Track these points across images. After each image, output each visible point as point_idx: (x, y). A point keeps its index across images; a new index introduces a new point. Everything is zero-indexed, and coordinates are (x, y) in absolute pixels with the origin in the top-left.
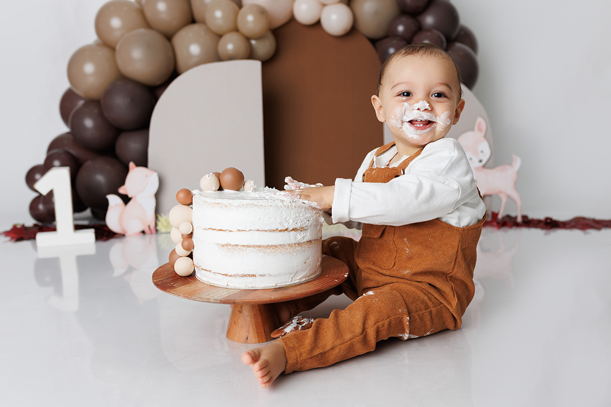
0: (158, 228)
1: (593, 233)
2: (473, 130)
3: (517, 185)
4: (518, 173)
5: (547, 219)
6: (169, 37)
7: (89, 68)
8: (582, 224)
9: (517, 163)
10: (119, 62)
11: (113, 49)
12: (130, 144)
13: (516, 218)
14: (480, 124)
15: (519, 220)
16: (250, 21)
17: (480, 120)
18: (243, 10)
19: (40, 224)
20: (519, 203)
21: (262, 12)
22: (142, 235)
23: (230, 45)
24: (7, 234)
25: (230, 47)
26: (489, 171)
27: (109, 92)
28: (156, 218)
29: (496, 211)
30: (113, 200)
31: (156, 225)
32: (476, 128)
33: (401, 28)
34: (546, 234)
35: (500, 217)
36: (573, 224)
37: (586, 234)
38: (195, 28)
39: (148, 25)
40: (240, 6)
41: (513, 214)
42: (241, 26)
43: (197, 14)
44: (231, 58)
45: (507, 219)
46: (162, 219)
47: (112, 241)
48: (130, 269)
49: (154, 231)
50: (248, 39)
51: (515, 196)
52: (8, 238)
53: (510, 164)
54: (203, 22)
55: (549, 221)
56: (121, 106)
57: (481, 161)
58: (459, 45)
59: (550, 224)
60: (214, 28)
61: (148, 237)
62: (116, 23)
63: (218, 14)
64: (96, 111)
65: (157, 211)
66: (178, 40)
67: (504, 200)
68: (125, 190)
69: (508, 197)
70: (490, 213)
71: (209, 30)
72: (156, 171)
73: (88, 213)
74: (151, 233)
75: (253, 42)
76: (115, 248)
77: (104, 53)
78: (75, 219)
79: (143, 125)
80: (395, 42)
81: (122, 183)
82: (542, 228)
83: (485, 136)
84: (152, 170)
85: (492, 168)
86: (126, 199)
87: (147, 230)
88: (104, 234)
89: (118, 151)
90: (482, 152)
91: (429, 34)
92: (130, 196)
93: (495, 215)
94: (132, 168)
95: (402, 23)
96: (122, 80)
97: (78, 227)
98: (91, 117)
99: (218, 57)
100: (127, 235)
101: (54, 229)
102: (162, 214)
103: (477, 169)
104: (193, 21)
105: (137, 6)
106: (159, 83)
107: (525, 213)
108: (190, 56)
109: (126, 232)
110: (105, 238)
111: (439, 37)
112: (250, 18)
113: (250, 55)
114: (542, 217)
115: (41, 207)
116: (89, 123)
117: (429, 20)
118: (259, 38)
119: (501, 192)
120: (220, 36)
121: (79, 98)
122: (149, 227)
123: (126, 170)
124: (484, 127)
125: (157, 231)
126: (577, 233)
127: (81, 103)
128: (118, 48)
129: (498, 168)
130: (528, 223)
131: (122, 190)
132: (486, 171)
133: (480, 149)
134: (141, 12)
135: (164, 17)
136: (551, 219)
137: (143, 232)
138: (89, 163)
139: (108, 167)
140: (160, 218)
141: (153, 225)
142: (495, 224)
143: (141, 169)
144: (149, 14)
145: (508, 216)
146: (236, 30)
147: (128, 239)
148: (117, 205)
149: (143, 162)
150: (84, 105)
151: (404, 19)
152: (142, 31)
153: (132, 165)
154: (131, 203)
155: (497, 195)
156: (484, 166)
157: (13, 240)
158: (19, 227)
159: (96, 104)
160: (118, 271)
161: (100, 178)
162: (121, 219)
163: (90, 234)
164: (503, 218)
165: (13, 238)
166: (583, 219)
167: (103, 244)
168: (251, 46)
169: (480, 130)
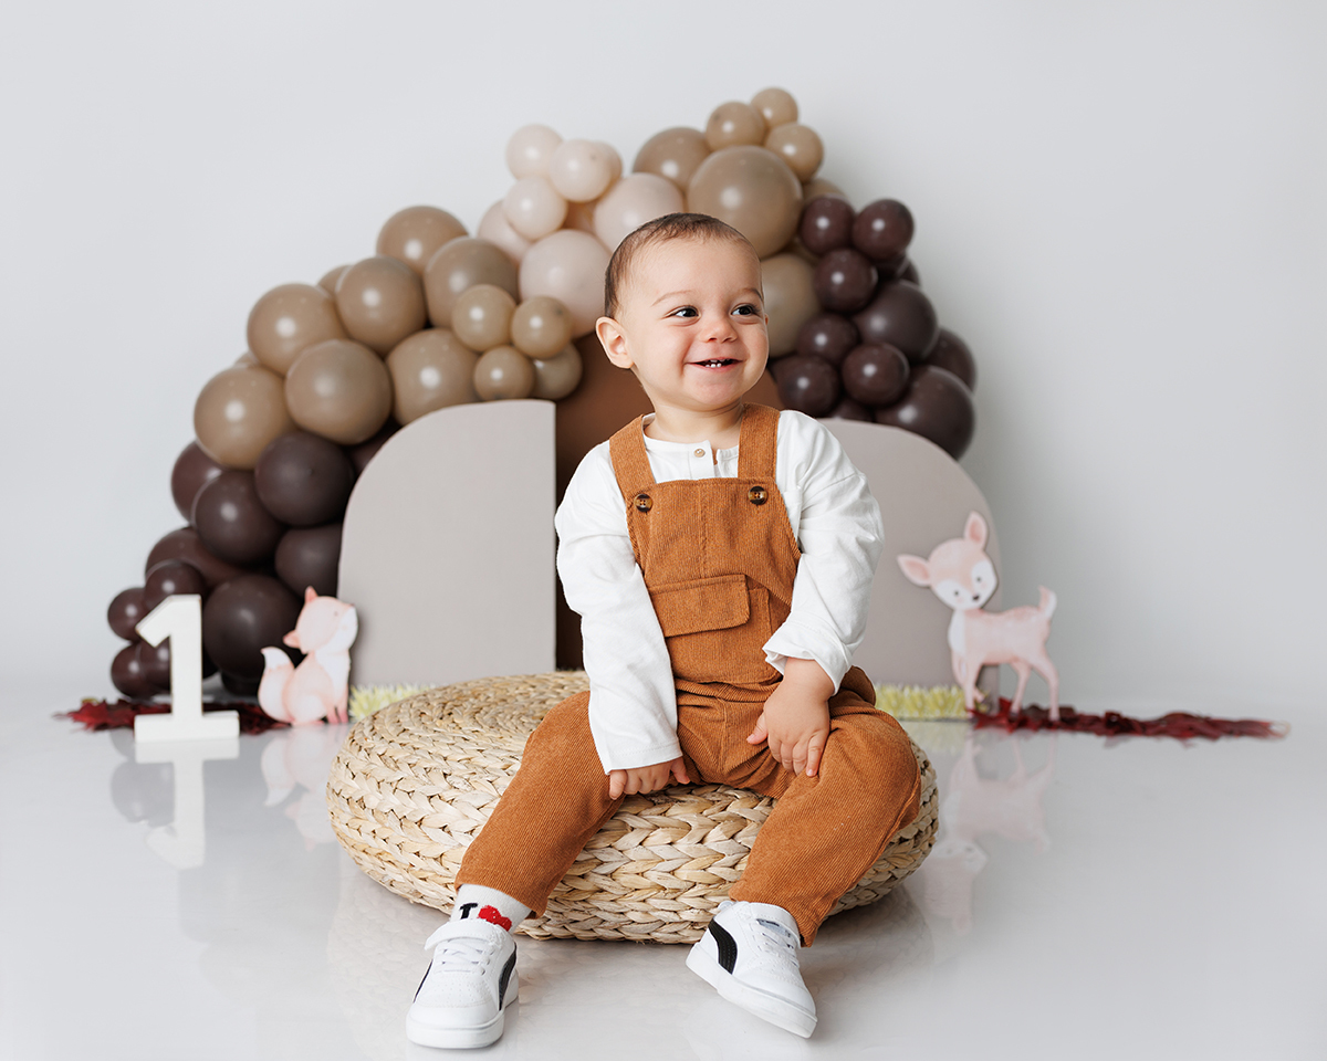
0: (352, 713)
1: (1200, 745)
2: (960, 536)
3: (1049, 646)
4: (1051, 622)
5: (1110, 715)
6: (382, 353)
7: (235, 411)
8: (1182, 726)
9: (1050, 604)
10: (291, 399)
11: (281, 377)
12: (305, 554)
13: (1047, 712)
14: (974, 526)
15: (1054, 715)
16: (535, 327)
17: (974, 517)
18: (523, 307)
19: (128, 699)
20: (1053, 682)
21: (559, 310)
22: (321, 723)
23: (496, 371)
24: (76, 716)
25: (497, 374)
26: (992, 617)
27: (271, 455)
28: (350, 693)
29: (1007, 696)
30: (274, 658)
31: (349, 706)
32: (967, 533)
33: (821, 340)
34: (1107, 746)
35: (1015, 708)
36: (1163, 726)
37: (1187, 746)
38: (431, 337)
39: (345, 332)
40: (518, 300)
41: (1043, 705)
42: (517, 337)
43: (436, 312)
44: (498, 396)
45: (1030, 715)
46: (361, 695)
47: (269, 734)
48: (299, 791)
49: (344, 718)
50: (530, 359)
51: (1046, 667)
52: (80, 725)
53: (1035, 604)
54: (448, 327)
55: (1114, 719)
56: (292, 481)
57: (976, 598)
58: (935, 371)
59: (1116, 726)
60: (466, 339)
61: (332, 729)
62: (286, 327)
63: (477, 314)
64: (243, 489)
65: (352, 681)
66: (401, 359)
67: (1024, 675)
68: (296, 639)
69: (1032, 668)
70: (995, 701)
71: (457, 342)
72: (352, 605)
73: (216, 680)
74: (339, 721)
75: (539, 364)
76: (273, 747)
77: (264, 382)
78: (205, 692)
79: (332, 517)
80: (809, 366)
81: (292, 626)
82: (1099, 733)
83: (985, 550)
84: (345, 602)
85: (998, 611)
86: (297, 657)
87: (332, 716)
88: (255, 722)
89: (280, 564)
90: (979, 580)
91: (875, 352)
92: (304, 651)
93: (1005, 705)
94: (311, 600)
95: (823, 330)
96: (295, 431)
97: (208, 708)
98: (233, 499)
99: (475, 396)
100: (294, 724)
101: (167, 709)
102: (360, 687)
103: (969, 613)
104: (427, 324)
105: (324, 294)
106: (360, 439)
107: (1066, 702)
108: (420, 388)
109: (293, 719)
110: (257, 729)
111: (895, 357)
112: (536, 322)
113: (534, 392)
114: (1099, 710)
115: (134, 667)
116: (229, 512)
117: (877, 323)
118: (552, 357)
119: (1016, 659)
120: (479, 354)
121: (210, 463)
122: (336, 710)
123: (299, 603)
124: (983, 531)
125: (349, 718)
126: (1168, 745)
127: (214, 474)
128: (290, 374)
129: (1012, 613)
130: (1071, 721)
131: (289, 640)
132: (986, 617)
133: (974, 575)
134: (333, 306)
135: (374, 316)
136: (1118, 715)
137: (325, 720)
138: (225, 587)
139: (261, 595)
140: (356, 693)
141: (342, 708)
142: (1004, 721)
143: (326, 601)
144: (346, 311)
145: (1035, 708)
146: (509, 343)
147: (296, 732)
148: (279, 668)
149: (329, 588)
150: (222, 478)
151: (827, 322)
152: (335, 344)
153: (310, 592)
154: (305, 664)
155: (1009, 664)
156: (982, 608)
157: (90, 730)
158: (95, 704)
159: (246, 477)
160: (276, 796)
161: (247, 616)
162: (285, 694)
163: (229, 721)
164: (1022, 711)
165: (89, 725)
166: (1186, 716)
167: (253, 741)
168: (534, 371)
169: (975, 537)
